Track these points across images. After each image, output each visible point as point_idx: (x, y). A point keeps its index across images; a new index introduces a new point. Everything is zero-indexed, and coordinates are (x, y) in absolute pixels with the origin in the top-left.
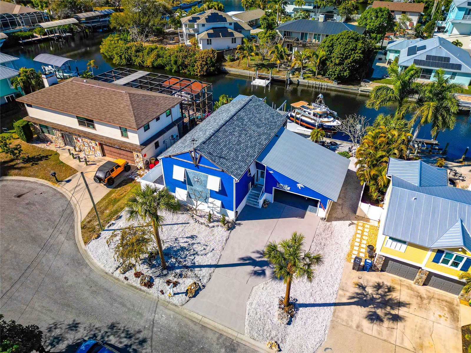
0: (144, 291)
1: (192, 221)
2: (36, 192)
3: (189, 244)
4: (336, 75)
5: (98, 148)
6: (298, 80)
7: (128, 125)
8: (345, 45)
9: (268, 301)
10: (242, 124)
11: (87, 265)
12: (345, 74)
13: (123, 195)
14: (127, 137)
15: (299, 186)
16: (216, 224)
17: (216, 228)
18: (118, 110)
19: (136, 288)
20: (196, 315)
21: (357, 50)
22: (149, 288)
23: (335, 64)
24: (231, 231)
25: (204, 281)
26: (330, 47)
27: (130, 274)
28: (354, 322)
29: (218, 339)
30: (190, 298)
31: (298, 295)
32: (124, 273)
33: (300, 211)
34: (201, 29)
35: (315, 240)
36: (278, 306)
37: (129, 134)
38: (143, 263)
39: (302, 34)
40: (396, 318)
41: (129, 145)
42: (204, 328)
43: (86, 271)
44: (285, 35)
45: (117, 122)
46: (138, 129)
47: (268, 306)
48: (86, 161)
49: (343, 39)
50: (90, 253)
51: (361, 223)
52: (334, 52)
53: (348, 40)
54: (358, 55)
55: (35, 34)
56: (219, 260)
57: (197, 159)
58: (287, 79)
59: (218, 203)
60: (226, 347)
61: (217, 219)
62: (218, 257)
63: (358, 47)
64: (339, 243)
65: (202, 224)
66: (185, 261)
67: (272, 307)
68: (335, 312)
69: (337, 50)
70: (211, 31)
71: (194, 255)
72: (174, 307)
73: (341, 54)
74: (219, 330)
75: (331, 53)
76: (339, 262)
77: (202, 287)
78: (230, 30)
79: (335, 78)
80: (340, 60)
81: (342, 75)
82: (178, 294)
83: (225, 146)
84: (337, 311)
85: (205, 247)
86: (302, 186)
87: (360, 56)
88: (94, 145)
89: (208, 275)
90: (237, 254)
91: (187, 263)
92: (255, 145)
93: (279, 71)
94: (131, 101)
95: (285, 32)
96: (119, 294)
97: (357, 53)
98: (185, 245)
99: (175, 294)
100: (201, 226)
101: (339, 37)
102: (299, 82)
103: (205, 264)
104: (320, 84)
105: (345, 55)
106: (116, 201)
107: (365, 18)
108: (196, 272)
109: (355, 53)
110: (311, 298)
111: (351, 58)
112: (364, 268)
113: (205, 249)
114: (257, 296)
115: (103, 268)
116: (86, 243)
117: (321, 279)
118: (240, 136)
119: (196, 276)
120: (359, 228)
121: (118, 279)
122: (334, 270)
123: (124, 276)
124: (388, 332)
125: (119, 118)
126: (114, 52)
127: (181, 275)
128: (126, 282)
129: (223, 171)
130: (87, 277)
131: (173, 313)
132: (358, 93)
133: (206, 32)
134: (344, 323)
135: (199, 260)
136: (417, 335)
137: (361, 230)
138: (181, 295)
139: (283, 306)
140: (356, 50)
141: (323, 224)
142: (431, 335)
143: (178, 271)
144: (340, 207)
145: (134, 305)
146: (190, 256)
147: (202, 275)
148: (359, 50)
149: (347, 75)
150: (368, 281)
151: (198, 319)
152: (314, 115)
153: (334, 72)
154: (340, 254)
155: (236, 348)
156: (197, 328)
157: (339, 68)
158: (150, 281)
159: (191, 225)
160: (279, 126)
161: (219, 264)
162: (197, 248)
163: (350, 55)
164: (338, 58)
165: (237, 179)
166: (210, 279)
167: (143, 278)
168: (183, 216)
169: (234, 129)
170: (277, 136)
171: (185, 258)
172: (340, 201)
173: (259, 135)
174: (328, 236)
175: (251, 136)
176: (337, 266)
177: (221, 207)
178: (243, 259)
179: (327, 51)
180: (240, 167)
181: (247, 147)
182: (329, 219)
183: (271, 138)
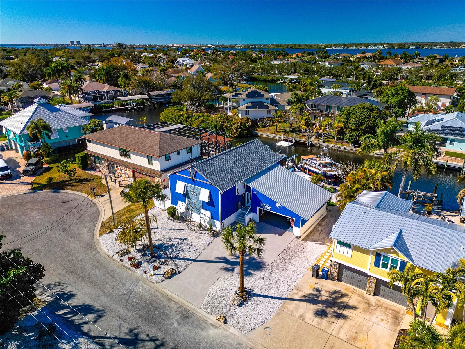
0: (132, 270)
1: (186, 228)
2: (78, 201)
3: (178, 244)
4: (353, 139)
5: (131, 174)
6: (319, 143)
7: (153, 154)
8: (361, 114)
9: (228, 288)
10: (239, 156)
11: (96, 249)
13: (139, 208)
14: (152, 164)
15: (278, 205)
16: (205, 231)
17: (203, 235)
18: (149, 144)
19: (126, 267)
20: (166, 291)
21: (372, 118)
22: (136, 268)
23: (352, 130)
24: (215, 238)
25: (181, 269)
26: (348, 115)
27: (125, 258)
28: (299, 313)
29: (178, 308)
30: (165, 278)
31: (255, 287)
32: (121, 256)
33: (280, 230)
34: (242, 102)
35: (285, 251)
36: (235, 292)
37: (154, 162)
38: (138, 252)
39: (327, 107)
40: (339, 316)
41: (152, 171)
42: (170, 300)
43: (94, 253)
44: (312, 107)
45: (146, 152)
46: (159, 157)
47: (227, 291)
48: (120, 184)
49: (358, 109)
50: (101, 242)
52: (350, 120)
53: (363, 110)
54: (372, 122)
55: (114, 106)
56: (198, 257)
58: (308, 142)
59: (208, 213)
60: (182, 315)
61: (207, 229)
62: (198, 254)
63: (372, 116)
64: (307, 257)
65: (193, 230)
66: (171, 254)
67: (230, 293)
68: (284, 304)
69: (354, 118)
70: (250, 104)
71: (179, 251)
72: (151, 284)
74: (181, 303)
75: (348, 120)
76: (302, 270)
77: (177, 273)
78: (266, 104)
79: (352, 142)
80: (356, 126)
81: (358, 139)
82: (158, 275)
83: (218, 168)
84: (286, 303)
85: (190, 246)
86: (280, 206)
87: (373, 123)
88: (128, 172)
89: (185, 265)
90: (214, 254)
91: (172, 255)
92: (246, 171)
93: (303, 135)
94: (160, 138)
95: (312, 105)
96: (112, 270)
97: (371, 120)
98: (175, 244)
99: (155, 275)
100: (192, 232)
101: (355, 107)
102: (320, 145)
103: (186, 258)
104: (339, 147)
105: (360, 121)
106: (133, 211)
107: (387, 95)
108: (177, 262)
109: (369, 120)
110: (266, 291)
111: (366, 125)
112: (323, 277)
113: (190, 248)
114: (221, 284)
115: (107, 252)
116: (100, 235)
117: (281, 279)
118: (234, 163)
119: (176, 265)
120: (330, 249)
121: (115, 261)
122: (295, 274)
123: (120, 258)
124: (328, 324)
125: (148, 149)
126: (169, 118)
127: (163, 263)
128: (120, 263)
129: (211, 184)
130: (93, 256)
131: (149, 287)
132: (374, 156)
133: (246, 105)
134: (289, 313)
135: (182, 255)
136: (354, 331)
138: (159, 276)
139: (238, 292)
140: (370, 118)
141: (296, 241)
142: (367, 333)
143: (163, 260)
144: (319, 233)
145: (121, 278)
146: (176, 251)
147: (180, 265)
148: (373, 118)
150: (323, 286)
151: (167, 294)
152: (319, 165)
153: (351, 136)
154: (305, 265)
155: (190, 316)
156: (163, 299)
157: (355, 134)
158: (138, 264)
159: (184, 231)
160: (273, 162)
161: (198, 259)
162: (184, 247)
163: (364, 122)
164: (354, 124)
165: (221, 191)
166: (186, 268)
167: (134, 261)
168: (180, 224)
169: (230, 158)
170: (269, 169)
171: (171, 252)
172: (320, 228)
173: (252, 165)
174: (298, 250)
175: (244, 165)
176: (298, 273)
177: (210, 218)
178: (219, 258)
179: (345, 119)
180: (227, 184)
181: (238, 171)
182: (306, 239)
183: (262, 169)
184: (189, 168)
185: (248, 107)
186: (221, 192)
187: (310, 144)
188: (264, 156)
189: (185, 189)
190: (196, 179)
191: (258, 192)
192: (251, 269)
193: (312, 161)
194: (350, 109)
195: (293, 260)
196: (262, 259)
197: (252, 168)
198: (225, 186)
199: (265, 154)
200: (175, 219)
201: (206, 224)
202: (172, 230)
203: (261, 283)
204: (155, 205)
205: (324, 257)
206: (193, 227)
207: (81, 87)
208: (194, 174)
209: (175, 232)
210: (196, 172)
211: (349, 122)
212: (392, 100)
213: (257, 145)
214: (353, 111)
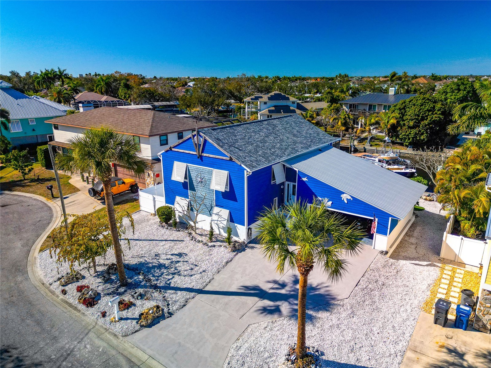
0: (79, 311)
1: (188, 239)
3: (172, 262)
4: (411, 139)
6: (364, 147)
7: (141, 133)
8: (421, 106)
9: (268, 347)
10: (274, 129)
11: (25, 273)
12: (422, 138)
14: (140, 151)
15: (345, 197)
16: (219, 243)
17: (215, 250)
18: (137, 123)
19: (70, 305)
20: (140, 354)
21: (436, 111)
22: (88, 307)
23: (410, 127)
24: (237, 254)
25: (173, 308)
26: (402, 109)
27: (72, 288)
30: (142, 326)
31: (326, 346)
32: (66, 284)
34: (264, 106)
35: (367, 275)
36: (284, 358)
37: (142, 146)
38: (98, 276)
39: (371, 106)
43: (19, 279)
44: (350, 107)
45: (131, 131)
46: (150, 136)
47: (267, 354)
49: (417, 100)
50: (38, 261)
51: (449, 267)
52: (407, 115)
53: (423, 101)
54: (437, 116)
56: (207, 285)
57: (200, 145)
58: (351, 146)
59: (225, 213)
61: (222, 239)
62: (208, 280)
63: (437, 108)
64: (410, 286)
65: (199, 241)
66: (157, 280)
67: (274, 358)
69: (411, 112)
70: (273, 108)
71: (173, 274)
72: (111, 338)
73: (416, 115)
75: (403, 115)
76: (409, 311)
77: (166, 315)
78: (292, 108)
79: (410, 144)
80: (415, 122)
81: (418, 138)
82: (127, 319)
83: (242, 139)
85: (192, 266)
86: (349, 198)
87: (439, 117)
89: (182, 301)
90: (237, 280)
91: (158, 282)
93: (342, 139)
94: (154, 116)
96: (43, 309)
97: (436, 113)
98: (167, 263)
99: (121, 319)
100: (197, 244)
101: (412, 99)
103: (185, 286)
105: (421, 115)
108: (166, 295)
109: (432, 114)
110: (351, 355)
111: (429, 119)
113: (192, 269)
114: (253, 338)
115: (43, 278)
116: (41, 250)
117: (374, 329)
119: (165, 299)
120: (445, 272)
121: (53, 293)
122: (399, 319)
123: (63, 288)
127: (141, 296)
128: (61, 296)
129: (231, 159)
130: (16, 284)
131: (105, 345)
133: (267, 109)
135: (177, 281)
137: (449, 275)
138: (129, 321)
139: (293, 357)
140: (435, 111)
141: (382, 259)
143: (141, 290)
144: (413, 247)
145: (53, 326)
146: (166, 275)
147: (174, 299)
148: (438, 110)
149: (424, 139)
151: (140, 360)
152: (380, 161)
153: (408, 135)
154: (411, 301)
157: (413, 131)
158: (94, 298)
159: (184, 243)
160: (325, 143)
161: (206, 289)
162: (182, 267)
163: (427, 116)
164: (412, 120)
165: (249, 170)
166: (184, 306)
167: (85, 293)
168: (178, 233)
169: (260, 129)
170: (320, 150)
171: (158, 277)
172: (413, 240)
173: (295, 143)
174: (390, 274)
175: (282, 141)
176: (404, 315)
177: (228, 221)
178: (247, 288)
179: (399, 114)
180: (257, 161)
181: (274, 147)
182: (396, 255)
183: (310, 149)
184: (194, 136)
185: (270, 111)
186: (248, 172)
187: (352, 148)
188: (310, 134)
189: (187, 175)
190: (205, 155)
191: (308, 177)
192: (310, 307)
193: (367, 158)
194: (405, 102)
195: (385, 290)
196: (328, 289)
197: (295, 145)
198: (254, 164)
199: (310, 131)
200: (170, 225)
201: (222, 231)
202: (164, 242)
203: (334, 336)
204: (142, 208)
205: (441, 286)
206: (200, 237)
207: (75, 97)
208: (202, 146)
209: (168, 245)
210: (205, 141)
211: (405, 118)
212: (453, 97)
213: (298, 120)
214: (409, 103)
